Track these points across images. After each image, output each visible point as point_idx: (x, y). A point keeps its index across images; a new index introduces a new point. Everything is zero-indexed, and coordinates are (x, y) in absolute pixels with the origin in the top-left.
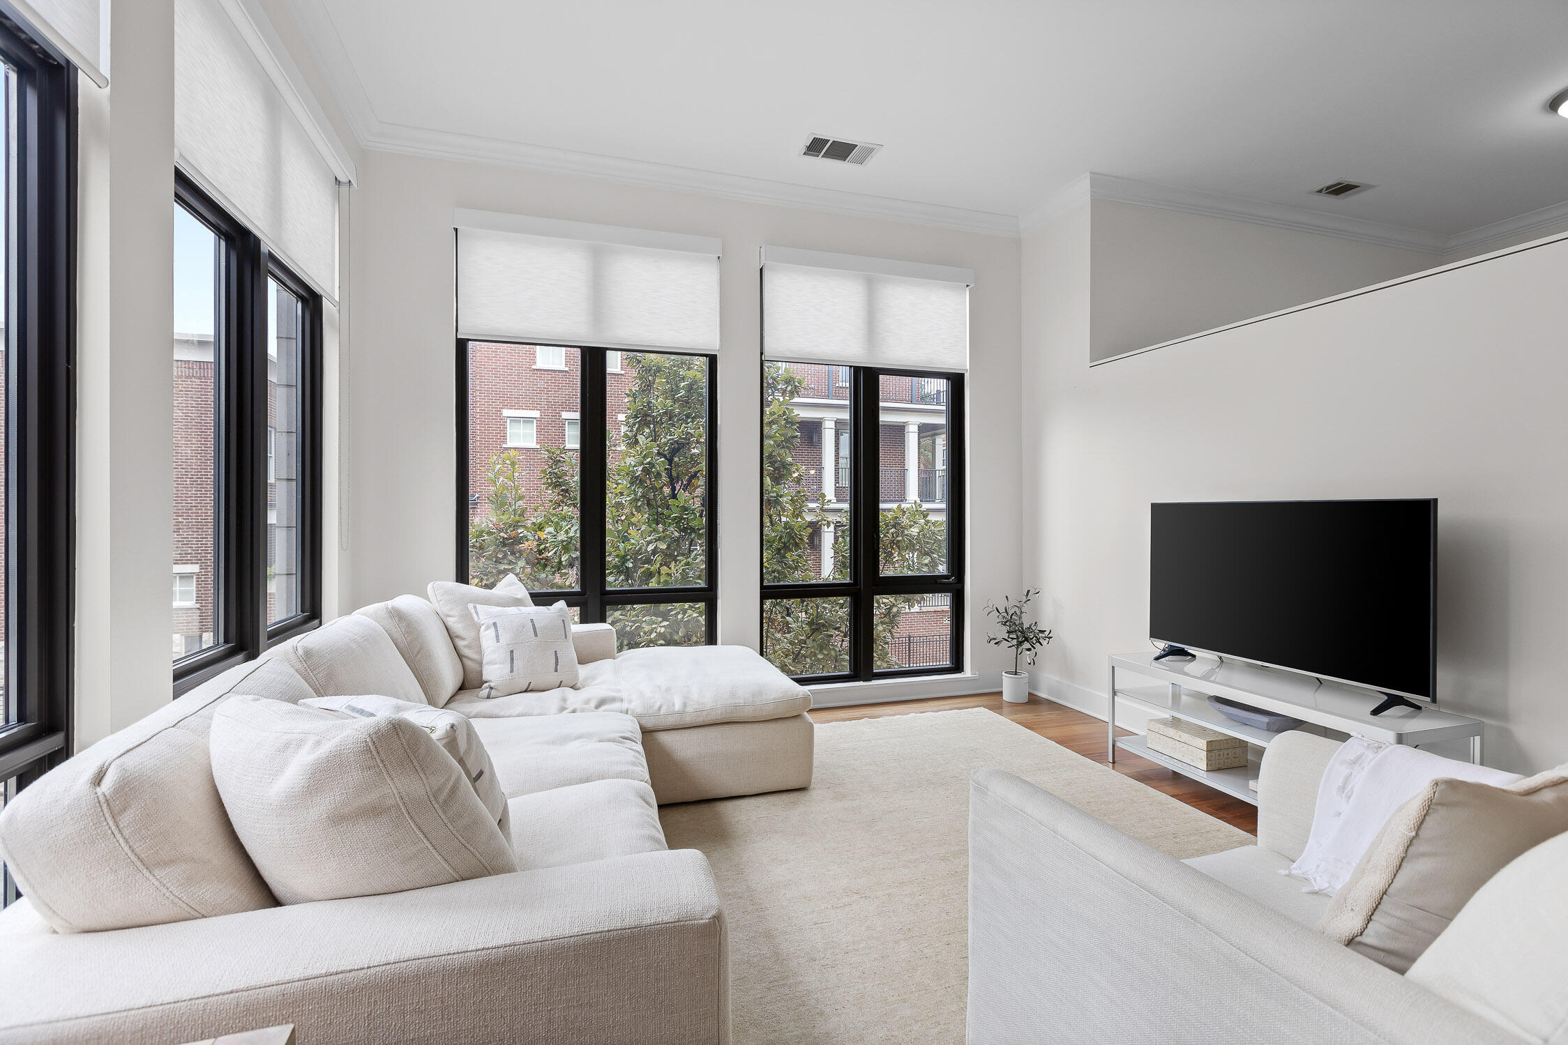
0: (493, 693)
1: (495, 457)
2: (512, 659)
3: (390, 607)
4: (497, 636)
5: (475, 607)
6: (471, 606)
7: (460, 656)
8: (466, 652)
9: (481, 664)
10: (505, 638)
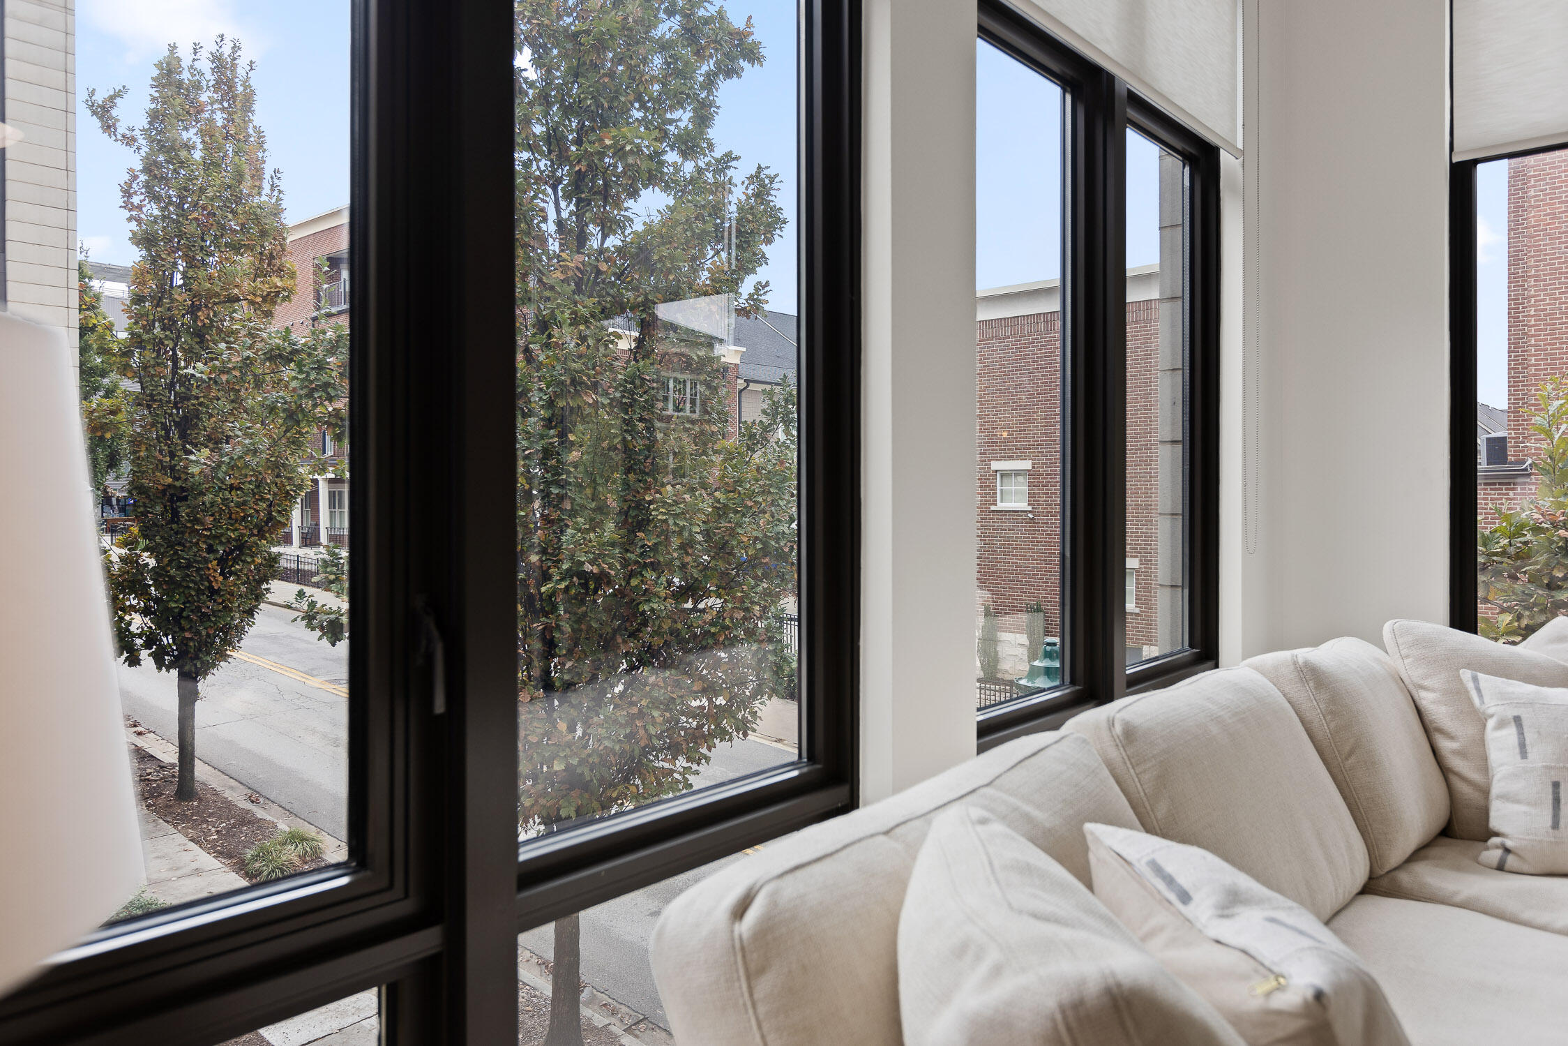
0: (1511, 861)
1: (1549, 387)
2: (1557, 801)
3: (1301, 661)
4: (1522, 746)
5: (1475, 679)
6: (1466, 675)
7: (1445, 771)
8: (1456, 763)
9: (1486, 792)
10: (1540, 754)
